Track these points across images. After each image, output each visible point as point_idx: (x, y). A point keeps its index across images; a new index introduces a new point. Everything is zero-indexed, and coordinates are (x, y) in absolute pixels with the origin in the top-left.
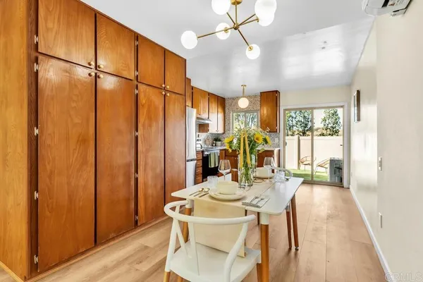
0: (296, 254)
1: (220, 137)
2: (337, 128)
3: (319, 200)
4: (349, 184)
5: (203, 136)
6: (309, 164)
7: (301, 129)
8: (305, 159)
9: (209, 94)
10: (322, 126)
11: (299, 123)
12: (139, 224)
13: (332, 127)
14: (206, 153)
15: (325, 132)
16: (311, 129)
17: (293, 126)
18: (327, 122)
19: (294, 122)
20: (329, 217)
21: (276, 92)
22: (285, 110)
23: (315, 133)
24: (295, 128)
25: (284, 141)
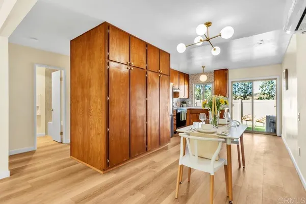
0: (244, 170)
1: (186, 101)
2: (273, 93)
3: (258, 143)
4: (281, 133)
5: (175, 100)
6: (250, 120)
7: (242, 95)
8: (246, 117)
9: (179, 72)
10: (260, 91)
11: (241, 90)
12: (148, 150)
13: (269, 93)
14: (179, 111)
15: (262, 96)
16: (251, 94)
17: (236, 92)
18: (264, 89)
19: (237, 89)
20: (265, 153)
21: (226, 70)
22: (232, 82)
23: (254, 97)
24: (237, 94)
25: (231, 103)
